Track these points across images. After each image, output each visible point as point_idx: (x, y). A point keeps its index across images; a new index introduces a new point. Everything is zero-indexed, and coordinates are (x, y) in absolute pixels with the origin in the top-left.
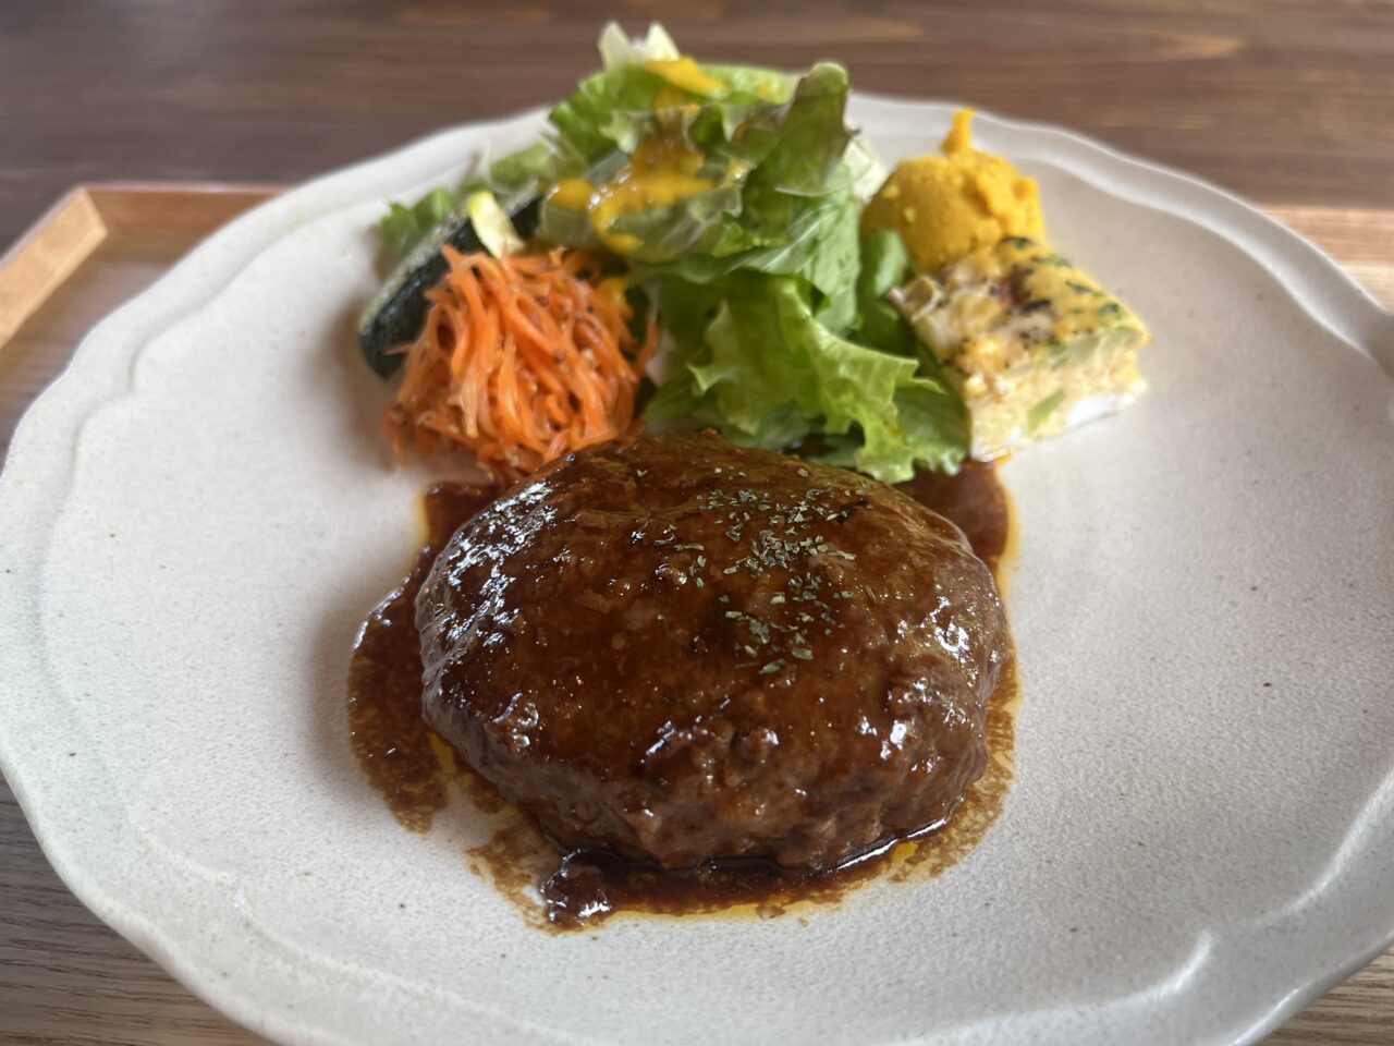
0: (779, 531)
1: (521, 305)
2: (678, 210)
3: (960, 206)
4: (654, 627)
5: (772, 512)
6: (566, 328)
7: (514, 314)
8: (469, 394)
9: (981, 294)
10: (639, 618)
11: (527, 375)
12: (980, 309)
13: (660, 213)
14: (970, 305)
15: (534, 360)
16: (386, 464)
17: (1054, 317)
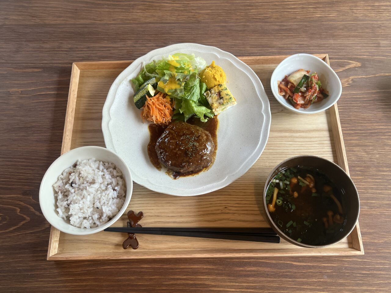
0: (191, 142)
1: (158, 104)
2: (176, 90)
3: (213, 80)
4: (180, 153)
5: (190, 139)
6: (163, 106)
7: (158, 106)
8: (154, 118)
9: (215, 95)
10: (179, 152)
11: (159, 112)
12: (215, 98)
13: (174, 90)
14: (214, 97)
15: (160, 110)
16: (143, 123)
17: (223, 100)
